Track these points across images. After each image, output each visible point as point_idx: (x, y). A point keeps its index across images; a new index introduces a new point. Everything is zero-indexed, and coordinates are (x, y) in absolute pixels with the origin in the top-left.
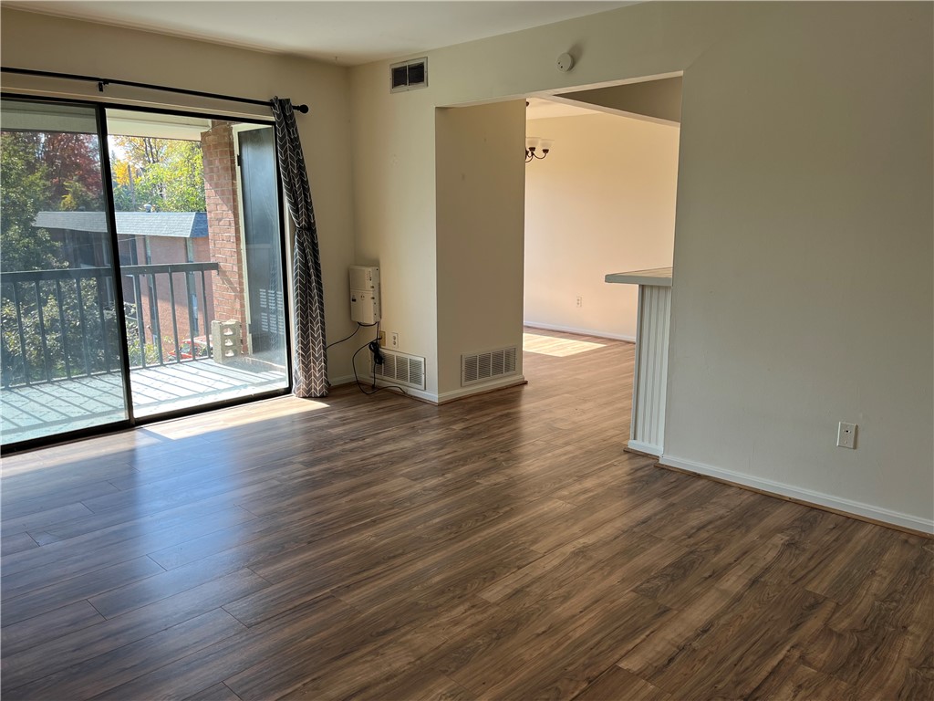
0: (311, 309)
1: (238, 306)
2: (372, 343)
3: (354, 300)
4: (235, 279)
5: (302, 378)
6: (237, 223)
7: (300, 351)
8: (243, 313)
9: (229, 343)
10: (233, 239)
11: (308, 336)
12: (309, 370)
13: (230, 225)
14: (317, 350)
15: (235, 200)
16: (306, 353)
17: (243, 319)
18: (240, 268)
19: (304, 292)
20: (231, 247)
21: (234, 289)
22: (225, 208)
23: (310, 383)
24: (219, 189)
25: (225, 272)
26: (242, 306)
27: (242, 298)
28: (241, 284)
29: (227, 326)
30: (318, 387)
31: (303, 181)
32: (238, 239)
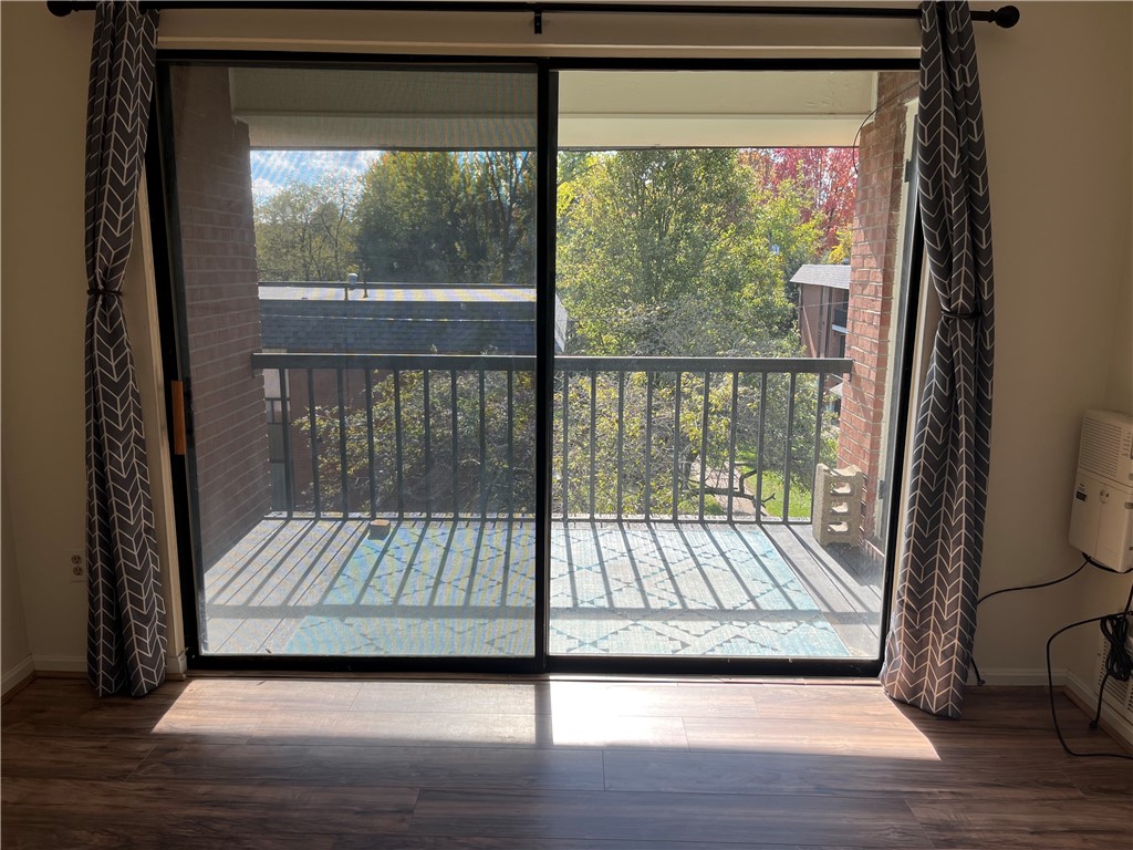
0: (949, 506)
1: (867, 446)
2: (1111, 618)
3: (1082, 497)
4: (870, 394)
5: (901, 658)
6: (887, 291)
7: (905, 598)
8: (874, 457)
9: (842, 509)
10: (876, 321)
11: (931, 568)
12: (923, 644)
13: (876, 296)
14: (949, 603)
15: (890, 248)
16: (920, 603)
17: (873, 469)
18: (881, 376)
19: (936, 465)
20: (872, 333)
21: (866, 411)
22: (873, 263)
23: (919, 674)
24: (871, 228)
25: (859, 379)
26: (875, 445)
27: (876, 431)
28: (878, 404)
29: (841, 480)
30: (936, 691)
31: (972, 198)
32: (885, 320)
